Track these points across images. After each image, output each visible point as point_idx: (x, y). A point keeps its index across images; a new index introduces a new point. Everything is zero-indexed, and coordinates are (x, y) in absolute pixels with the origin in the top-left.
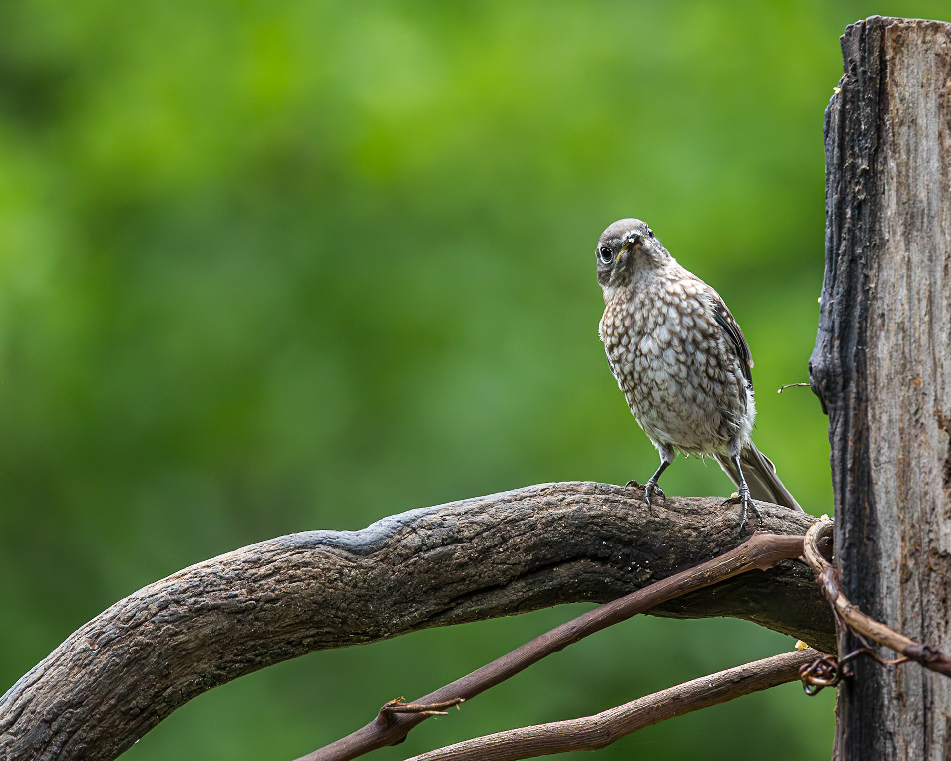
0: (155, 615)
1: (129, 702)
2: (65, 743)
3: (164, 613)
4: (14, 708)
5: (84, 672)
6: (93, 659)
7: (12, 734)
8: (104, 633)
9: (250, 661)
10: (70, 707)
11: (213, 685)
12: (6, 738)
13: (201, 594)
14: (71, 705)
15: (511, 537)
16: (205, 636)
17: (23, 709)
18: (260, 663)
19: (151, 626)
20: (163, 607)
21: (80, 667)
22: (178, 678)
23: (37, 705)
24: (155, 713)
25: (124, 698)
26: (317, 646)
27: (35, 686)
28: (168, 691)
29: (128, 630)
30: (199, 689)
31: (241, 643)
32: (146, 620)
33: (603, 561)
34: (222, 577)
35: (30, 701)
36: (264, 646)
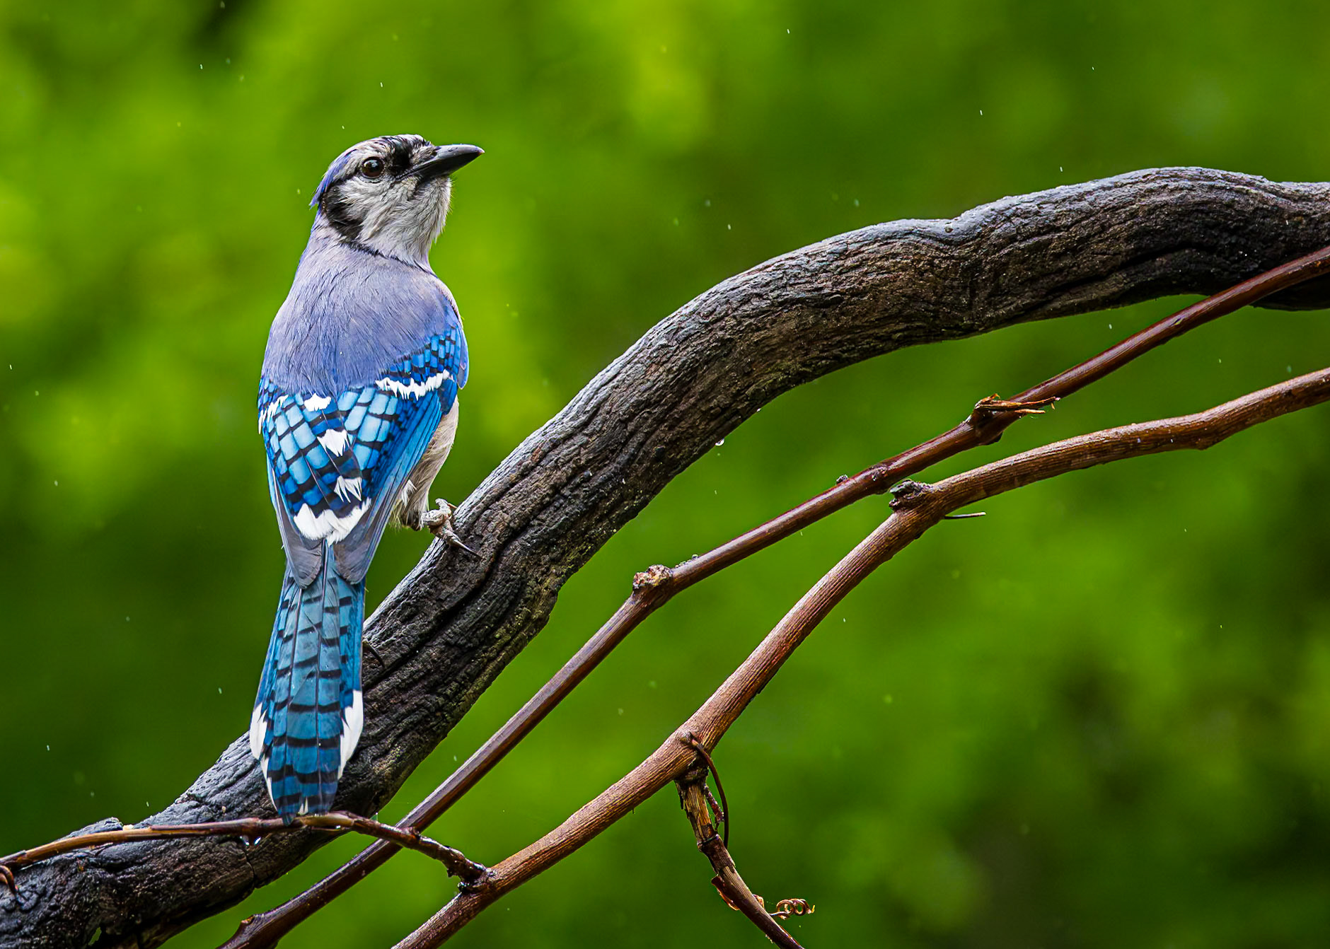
0: (736, 309)
1: (710, 401)
2: (641, 444)
3: (745, 307)
4: (589, 408)
5: (661, 370)
6: (671, 356)
7: (586, 435)
8: (683, 328)
9: (836, 357)
10: (646, 407)
11: (798, 383)
12: (580, 439)
13: (784, 287)
14: (648, 404)
15: (1110, 226)
16: (789, 331)
17: (598, 409)
18: (847, 359)
19: (733, 322)
20: (745, 301)
21: (658, 364)
22: (761, 375)
23: (612, 405)
24: (737, 412)
25: (704, 396)
26: (907, 341)
27: (611, 385)
28: (751, 389)
29: (707, 325)
30: (785, 387)
31: (827, 339)
32: (726, 315)
33: (1210, 249)
34: (807, 270)
35: (605, 400)
36: (852, 341)
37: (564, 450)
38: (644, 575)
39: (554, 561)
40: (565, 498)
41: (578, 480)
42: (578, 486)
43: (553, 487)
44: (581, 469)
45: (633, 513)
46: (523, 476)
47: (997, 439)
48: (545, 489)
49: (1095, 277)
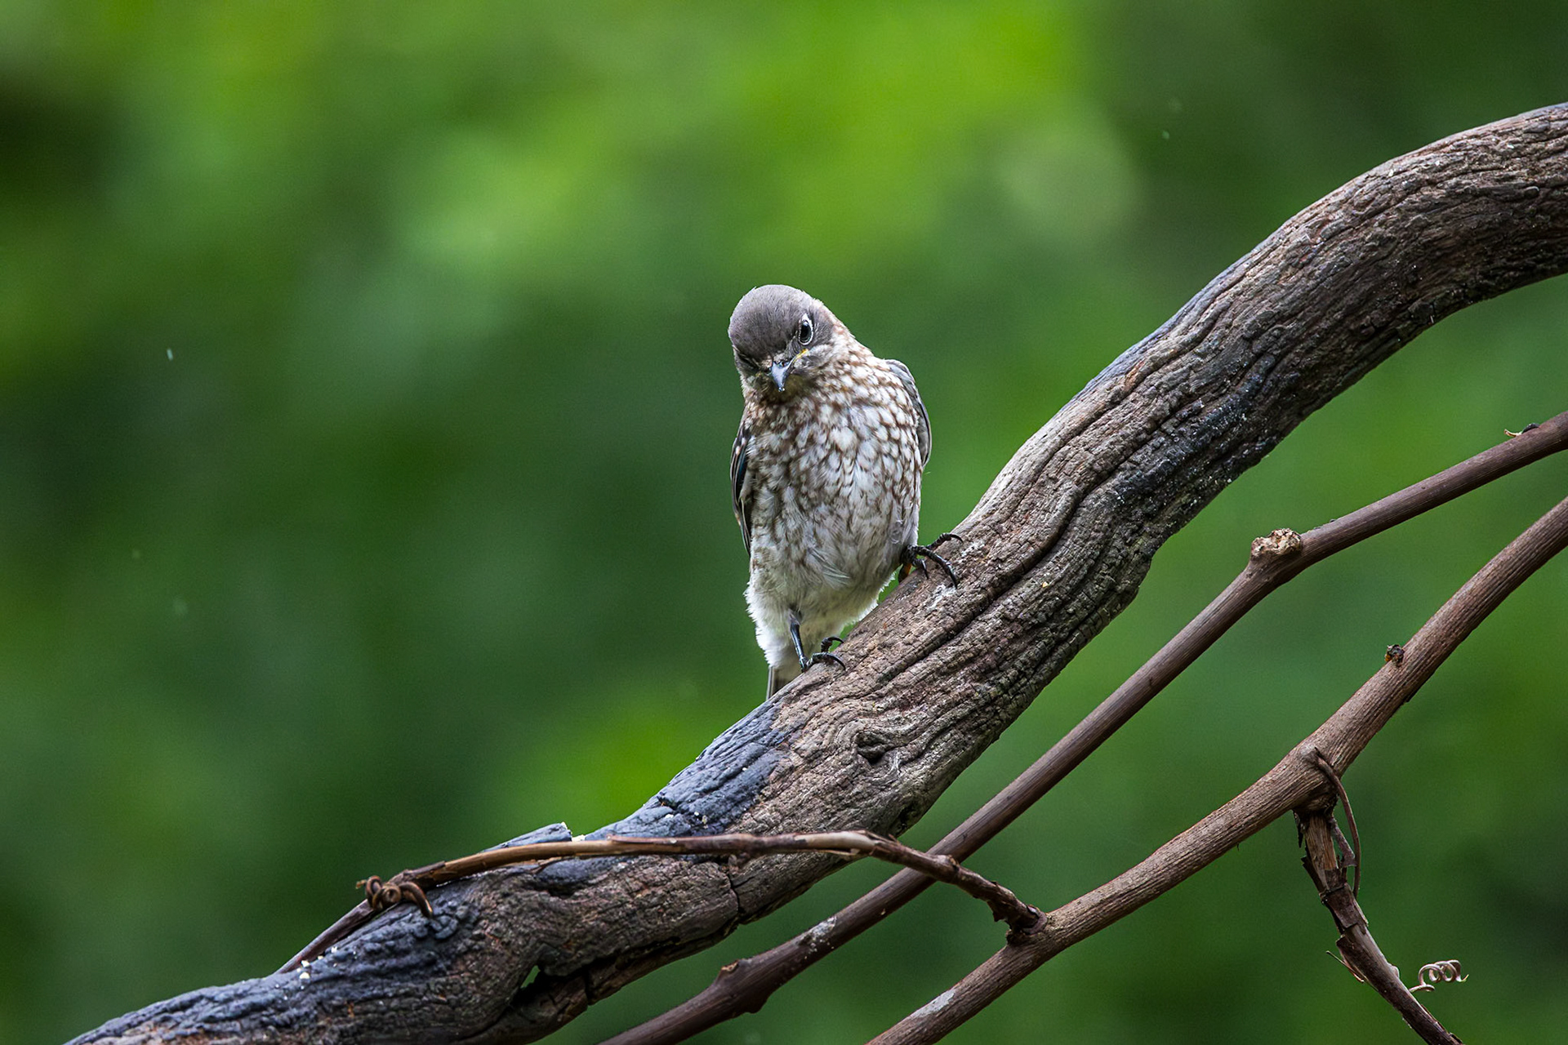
0: (1400, 200)
1: (1360, 317)
2: (1270, 370)
3: (1413, 197)
4: (1202, 319)
5: (1300, 274)
6: (1314, 257)
7: (1199, 355)
8: (1330, 221)
9: (1528, 268)
10: (1277, 321)
11: (1477, 299)
12: (1187, 359)
13: (1465, 173)
14: (1281, 318)
16: (1469, 231)
17: (1215, 321)
18: (1542, 271)
19: (1395, 215)
20: (1413, 189)
21: (1295, 267)
22: (1430, 288)
23: (1234, 316)
24: (1396, 334)
25: (1354, 311)
27: (1233, 291)
28: (1415, 305)
29: (1363, 219)
30: (1458, 305)
31: (1518, 244)
32: (1389, 206)
34: (1495, 152)
35: (1225, 310)
36: (1549, 248)
37: (1167, 372)
38: (1267, 541)
39: (1151, 517)
40: (1168, 435)
41: (1184, 413)
42: (1183, 421)
43: (1151, 420)
44: (1189, 398)
45: (1255, 459)
46: (1114, 404)
48: (1142, 422)
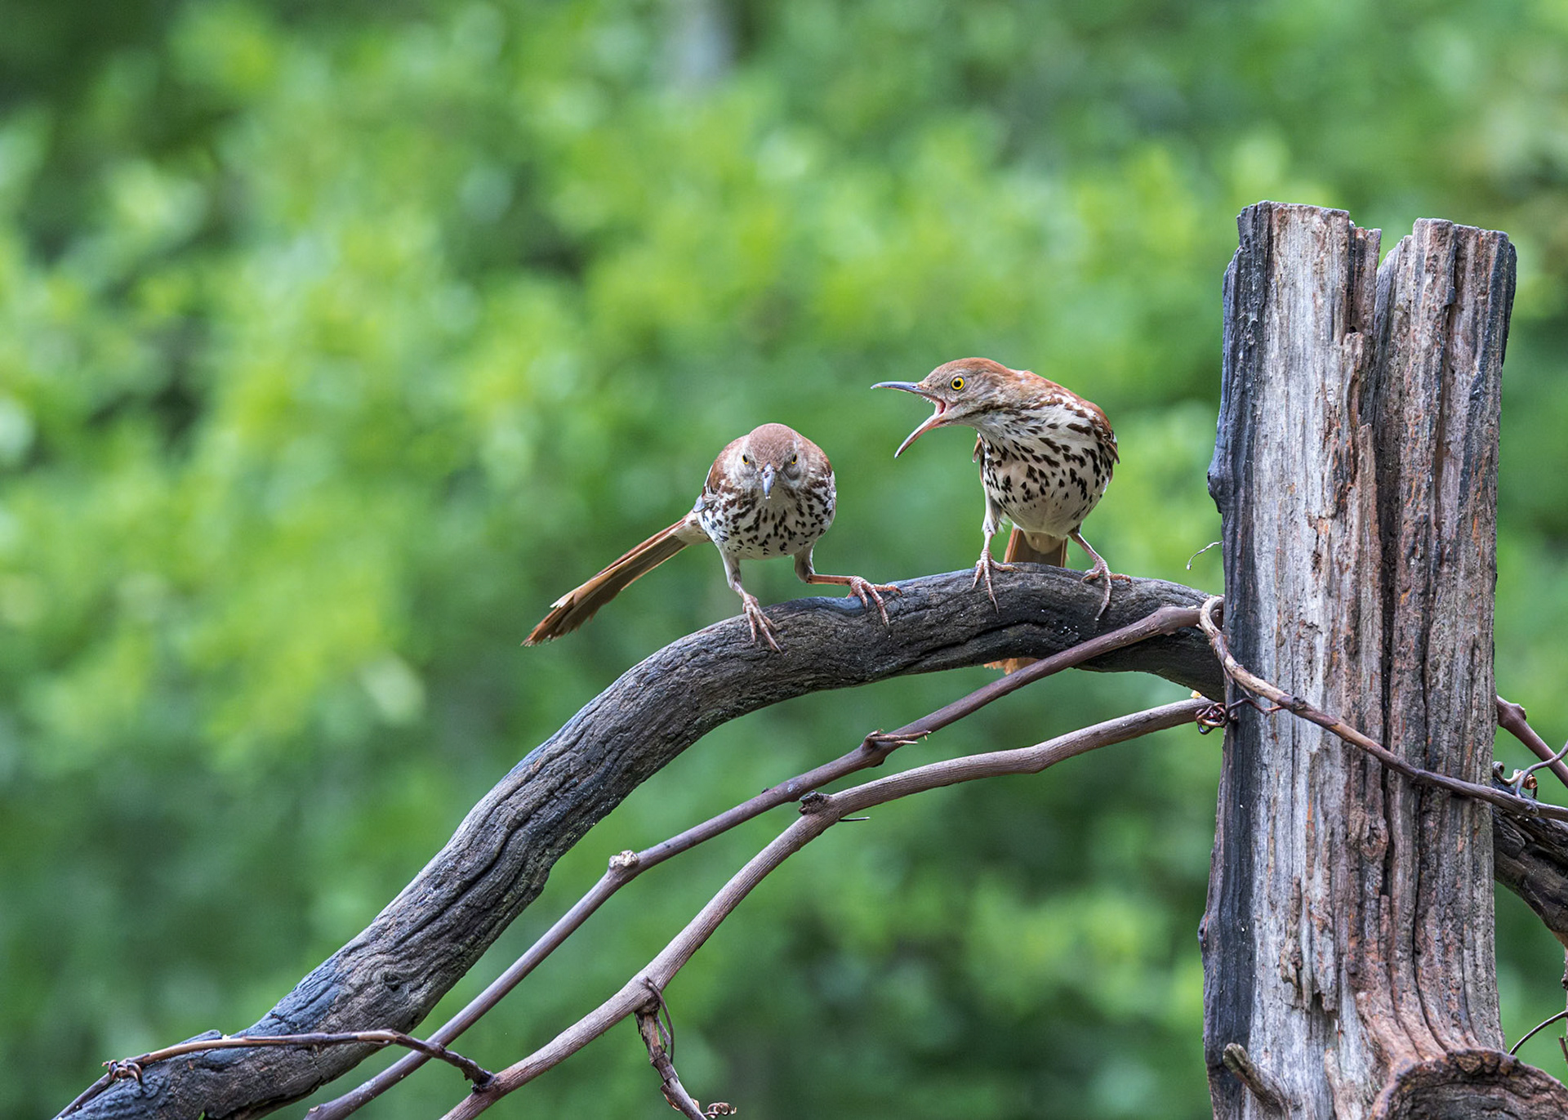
0: (689, 660)
1: (667, 728)
2: (616, 760)
3: (696, 659)
4: (576, 731)
5: (632, 704)
6: (639, 694)
7: (575, 752)
8: (648, 673)
9: (762, 698)
10: (620, 732)
11: (733, 717)
12: (568, 755)
13: (725, 645)
14: (621, 730)
15: (969, 605)
16: (728, 678)
17: (584, 732)
18: (771, 700)
19: (686, 669)
20: (695, 655)
21: (629, 700)
22: (706, 711)
23: (594, 729)
24: (687, 737)
25: (663, 725)
26: (815, 687)
27: (593, 714)
28: (698, 720)
29: (667, 672)
30: (723, 720)
31: (756, 684)
32: (681, 664)
33: (1042, 625)
34: (741, 632)
35: (589, 726)
36: (774, 686)
37: (558, 762)
38: (618, 859)
39: (549, 846)
40: (558, 799)
41: (567, 786)
42: (567, 790)
43: (549, 790)
44: (571, 777)
45: (608, 811)
46: (526, 781)
47: (882, 763)
48: (543, 791)
49: (955, 644)
